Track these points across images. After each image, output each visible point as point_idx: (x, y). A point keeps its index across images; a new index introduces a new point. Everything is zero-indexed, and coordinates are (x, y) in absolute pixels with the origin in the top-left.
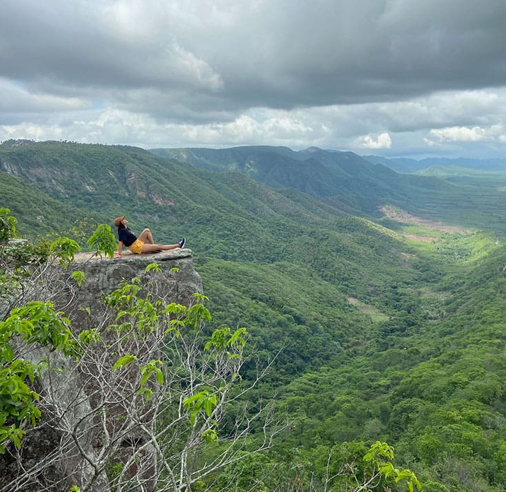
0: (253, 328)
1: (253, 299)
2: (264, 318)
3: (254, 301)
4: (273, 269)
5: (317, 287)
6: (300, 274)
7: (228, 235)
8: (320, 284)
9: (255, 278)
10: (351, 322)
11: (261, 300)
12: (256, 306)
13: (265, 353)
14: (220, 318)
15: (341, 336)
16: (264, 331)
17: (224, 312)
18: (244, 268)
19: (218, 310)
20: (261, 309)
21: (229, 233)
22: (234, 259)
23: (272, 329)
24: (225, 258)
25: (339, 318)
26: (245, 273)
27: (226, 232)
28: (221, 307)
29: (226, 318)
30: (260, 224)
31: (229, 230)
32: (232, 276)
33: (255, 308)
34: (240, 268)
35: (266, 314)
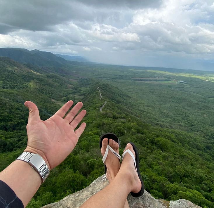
0: (17, 112)
1: (16, 102)
2: (21, 108)
3: (17, 103)
4: (23, 91)
5: (41, 96)
6: (34, 93)
7: (4, 80)
8: (42, 96)
9: (17, 95)
10: (53, 107)
11: (20, 102)
12: (18, 104)
13: (22, 120)
14: (3, 110)
15: (50, 112)
16: (21, 113)
17: (5, 108)
18: (12, 91)
19: (2, 107)
20: (20, 105)
21: (4, 79)
22: (7, 88)
23: (25, 112)
24: (4, 88)
25: (49, 106)
26: (12, 93)
27: (3, 79)
28: (3, 106)
29: (6, 110)
30: (17, 75)
31: (5, 78)
32: (7, 94)
33: (17, 105)
34: (10, 91)
35: (22, 107)
